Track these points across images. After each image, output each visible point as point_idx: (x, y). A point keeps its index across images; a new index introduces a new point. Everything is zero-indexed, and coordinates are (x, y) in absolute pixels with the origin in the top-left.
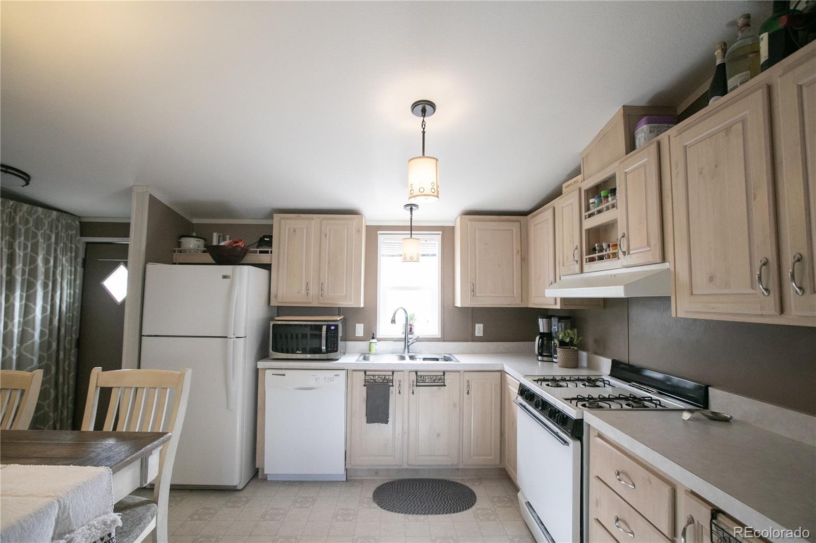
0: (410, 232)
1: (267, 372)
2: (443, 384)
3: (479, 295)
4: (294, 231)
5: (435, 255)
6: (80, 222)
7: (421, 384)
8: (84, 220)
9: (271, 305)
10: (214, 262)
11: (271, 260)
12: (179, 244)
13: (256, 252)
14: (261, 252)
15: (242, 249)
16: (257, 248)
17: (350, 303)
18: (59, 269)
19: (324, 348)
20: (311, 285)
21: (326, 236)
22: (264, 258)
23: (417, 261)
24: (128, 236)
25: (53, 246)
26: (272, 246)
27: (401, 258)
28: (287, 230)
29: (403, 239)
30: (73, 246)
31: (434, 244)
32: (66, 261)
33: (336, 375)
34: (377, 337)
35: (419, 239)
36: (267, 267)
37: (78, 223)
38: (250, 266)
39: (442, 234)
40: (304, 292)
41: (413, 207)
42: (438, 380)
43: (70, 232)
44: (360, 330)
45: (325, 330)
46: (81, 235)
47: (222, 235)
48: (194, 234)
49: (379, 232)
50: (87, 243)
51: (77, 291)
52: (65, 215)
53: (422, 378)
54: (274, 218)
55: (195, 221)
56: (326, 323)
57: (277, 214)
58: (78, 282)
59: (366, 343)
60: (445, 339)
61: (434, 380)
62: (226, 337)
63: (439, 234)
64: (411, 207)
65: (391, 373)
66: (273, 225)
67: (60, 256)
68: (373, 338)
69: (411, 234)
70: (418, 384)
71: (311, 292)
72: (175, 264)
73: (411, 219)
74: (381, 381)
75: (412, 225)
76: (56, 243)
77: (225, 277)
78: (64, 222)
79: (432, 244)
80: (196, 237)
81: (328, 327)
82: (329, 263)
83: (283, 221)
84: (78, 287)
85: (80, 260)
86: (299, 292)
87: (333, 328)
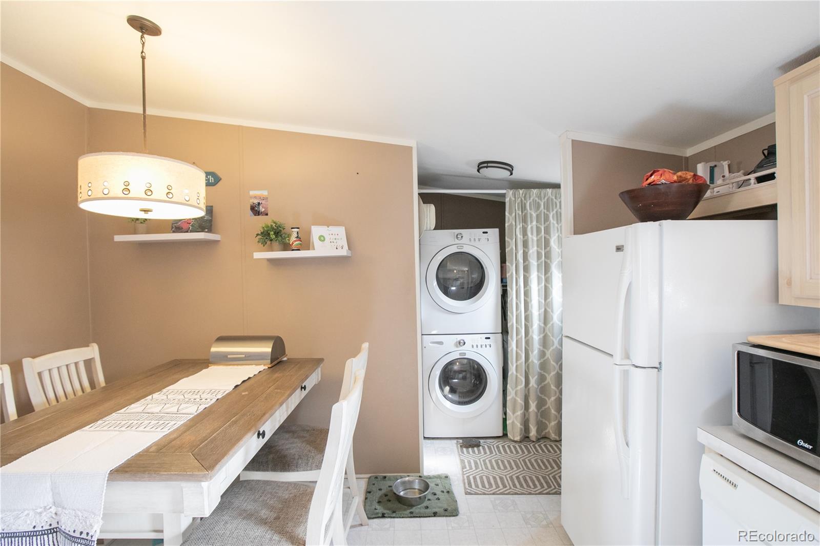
1: (704, 459)
9: (781, 302)
13: (748, 183)
14: (758, 180)
54: (776, 90)
77: (618, 249)
83: (794, 88)
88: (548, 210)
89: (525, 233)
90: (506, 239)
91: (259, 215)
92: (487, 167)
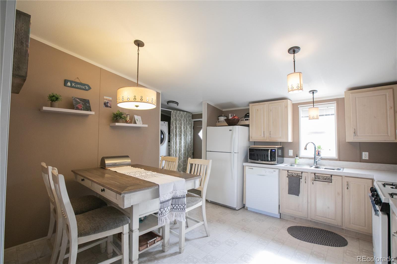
0: (313, 104)
1: (246, 167)
2: (331, 181)
3: (359, 135)
4: (258, 110)
5: (333, 114)
6: (192, 115)
7: (317, 180)
8: (193, 114)
9: (250, 141)
10: (228, 125)
11: (249, 123)
12: (218, 119)
13: (244, 120)
14: (245, 120)
15: (237, 119)
16: (244, 118)
17: (283, 140)
18: (187, 130)
19: (269, 159)
20: (265, 132)
21: (271, 111)
22: (247, 122)
23: (317, 118)
24: (202, 118)
25: (185, 123)
26: (249, 117)
27: (308, 118)
28: (255, 110)
29: (309, 108)
30: (190, 122)
31: (332, 108)
32: (189, 127)
33: (274, 171)
34: (300, 156)
35: (318, 107)
36: (248, 126)
37: (191, 115)
38: (239, 126)
39: (337, 103)
40: (263, 135)
41: (314, 92)
42: (328, 179)
43: (189, 118)
44: (291, 153)
45: (270, 151)
46: (192, 119)
47: (232, 114)
48: (223, 115)
49: (299, 106)
50: (194, 121)
51: (192, 137)
52: (188, 113)
53: (318, 177)
54: (250, 106)
55: (224, 110)
56: (270, 148)
57: (251, 104)
58: (192, 134)
59: (294, 159)
60: (341, 160)
61: (325, 179)
62: (231, 153)
63: (335, 103)
64: (313, 92)
65: (301, 173)
66: (249, 109)
67: (187, 126)
68: (297, 157)
69: (314, 105)
70: (316, 180)
71: (265, 136)
72: (217, 126)
73: (313, 98)
74: (296, 176)
75: (314, 101)
76: (186, 122)
77: (230, 130)
78: (188, 115)
79: (331, 109)
80: (223, 116)
81: (271, 150)
82: (273, 122)
83: (253, 107)
84: (192, 135)
85: (192, 127)
86: (260, 136)
87: (273, 151)
88: (181, 118)
89: (176, 124)
90: (171, 125)
91: (107, 107)
92: (173, 103)
